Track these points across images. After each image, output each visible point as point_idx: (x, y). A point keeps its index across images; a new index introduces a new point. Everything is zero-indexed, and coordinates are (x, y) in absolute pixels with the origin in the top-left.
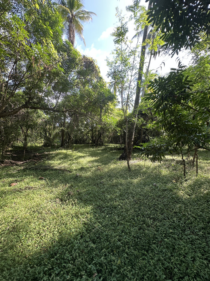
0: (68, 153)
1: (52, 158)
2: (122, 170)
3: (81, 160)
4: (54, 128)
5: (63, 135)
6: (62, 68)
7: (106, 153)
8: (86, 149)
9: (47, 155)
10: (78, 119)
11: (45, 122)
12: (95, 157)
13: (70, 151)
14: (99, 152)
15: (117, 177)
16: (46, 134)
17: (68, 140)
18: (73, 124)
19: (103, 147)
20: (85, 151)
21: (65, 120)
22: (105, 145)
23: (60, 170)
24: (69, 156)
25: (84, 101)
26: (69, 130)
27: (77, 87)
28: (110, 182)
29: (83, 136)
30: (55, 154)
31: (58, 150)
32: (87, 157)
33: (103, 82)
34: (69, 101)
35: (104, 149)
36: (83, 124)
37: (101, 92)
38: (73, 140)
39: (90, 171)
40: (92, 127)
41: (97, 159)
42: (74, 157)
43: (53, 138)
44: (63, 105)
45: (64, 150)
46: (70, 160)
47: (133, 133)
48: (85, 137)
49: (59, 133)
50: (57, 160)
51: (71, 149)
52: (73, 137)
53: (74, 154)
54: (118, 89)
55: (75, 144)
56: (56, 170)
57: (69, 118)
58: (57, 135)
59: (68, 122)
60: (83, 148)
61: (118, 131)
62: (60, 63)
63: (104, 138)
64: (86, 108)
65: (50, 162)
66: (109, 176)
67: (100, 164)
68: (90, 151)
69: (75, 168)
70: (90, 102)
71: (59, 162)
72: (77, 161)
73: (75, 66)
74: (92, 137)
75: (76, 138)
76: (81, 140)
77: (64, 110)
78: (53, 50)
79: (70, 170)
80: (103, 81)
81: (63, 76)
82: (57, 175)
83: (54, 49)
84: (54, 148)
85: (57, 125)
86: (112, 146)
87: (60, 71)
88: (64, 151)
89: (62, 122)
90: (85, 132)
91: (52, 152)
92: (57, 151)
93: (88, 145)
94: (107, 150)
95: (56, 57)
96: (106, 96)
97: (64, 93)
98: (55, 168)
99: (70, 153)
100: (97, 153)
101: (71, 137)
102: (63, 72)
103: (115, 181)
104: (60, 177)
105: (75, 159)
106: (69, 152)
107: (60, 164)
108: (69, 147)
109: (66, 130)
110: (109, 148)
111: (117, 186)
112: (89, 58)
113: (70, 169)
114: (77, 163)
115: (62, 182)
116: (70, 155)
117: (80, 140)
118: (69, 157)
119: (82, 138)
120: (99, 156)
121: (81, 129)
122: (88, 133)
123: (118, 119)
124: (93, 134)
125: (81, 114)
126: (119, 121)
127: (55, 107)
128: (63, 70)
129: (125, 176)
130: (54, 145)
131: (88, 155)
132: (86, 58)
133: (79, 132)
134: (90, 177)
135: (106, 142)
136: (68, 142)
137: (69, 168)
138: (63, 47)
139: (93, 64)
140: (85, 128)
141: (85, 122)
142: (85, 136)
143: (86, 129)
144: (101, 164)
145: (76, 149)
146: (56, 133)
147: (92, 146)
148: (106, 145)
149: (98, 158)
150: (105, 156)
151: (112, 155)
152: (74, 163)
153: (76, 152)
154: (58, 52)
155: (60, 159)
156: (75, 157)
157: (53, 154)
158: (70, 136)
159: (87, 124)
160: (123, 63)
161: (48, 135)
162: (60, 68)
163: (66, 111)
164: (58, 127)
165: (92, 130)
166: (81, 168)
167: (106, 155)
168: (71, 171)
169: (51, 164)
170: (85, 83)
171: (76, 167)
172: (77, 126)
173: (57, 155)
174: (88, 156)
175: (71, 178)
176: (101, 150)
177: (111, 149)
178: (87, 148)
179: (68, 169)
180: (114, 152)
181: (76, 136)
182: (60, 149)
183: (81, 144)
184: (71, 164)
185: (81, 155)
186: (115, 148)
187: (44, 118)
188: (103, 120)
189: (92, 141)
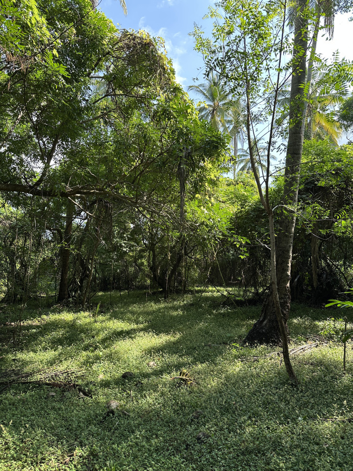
0: (79, 322)
1: (27, 341)
2: (267, 384)
3: (122, 346)
4: (38, 245)
5: (64, 267)
6: (60, 63)
7: (200, 317)
8: (135, 308)
9: (13, 331)
10: (110, 215)
11: (12, 228)
12: (167, 332)
13: (87, 314)
14: (175, 313)
15: (256, 414)
16: (13, 264)
17: (81, 281)
18: (96, 231)
19: (188, 299)
20: (133, 313)
21: (70, 220)
22: (192, 291)
23: (53, 385)
24: (82, 331)
25: (128, 162)
26: (83, 249)
27: (106, 122)
28: (233, 438)
29: (127, 266)
30: (37, 327)
31: (47, 314)
32: (142, 334)
33: (185, 101)
34: (83, 164)
35: (192, 305)
36: (126, 229)
37: (182, 129)
38: (95, 278)
39: (155, 388)
40: (152, 237)
41: (172, 339)
42: (97, 334)
43: (35, 277)
44: (65, 174)
45: (69, 311)
46: (86, 348)
47: (288, 252)
48: (131, 269)
49: (52, 260)
50: (45, 349)
51: (89, 308)
52: (96, 271)
53: (98, 325)
54: (223, 125)
55: (100, 290)
56: (39, 385)
57: (83, 213)
58: (46, 265)
59: (79, 226)
60: (127, 304)
61: (241, 246)
62: (55, 52)
63: (189, 269)
64: (133, 181)
65: (20, 356)
66: (226, 409)
67: (185, 359)
68: (148, 313)
69: (101, 377)
70: (147, 163)
71: (51, 354)
72: (107, 351)
73: (100, 60)
74: (153, 268)
75: (103, 271)
76: (119, 279)
77: (69, 189)
78: (33, 13)
79: (87, 385)
80: (185, 98)
81: (63, 89)
82: (43, 408)
83: (36, 11)
84: (37, 307)
85: (48, 235)
86: (216, 294)
87: (56, 73)
88: (67, 316)
89: (62, 227)
90: (131, 254)
91: (30, 322)
92: (44, 317)
93: (141, 295)
94: (201, 307)
95: (44, 35)
96: (197, 138)
97: (67, 141)
98: (38, 377)
99: (88, 320)
100: (172, 317)
101: (90, 271)
102: (63, 76)
103: (249, 430)
104: (53, 415)
105: (103, 341)
106: (84, 318)
107: (51, 363)
108: (82, 303)
109: (73, 249)
110: (207, 299)
111: (259, 451)
112: (139, 35)
113: (85, 382)
114: (110, 357)
115: (59, 438)
116: (86, 330)
117: (117, 278)
118: (83, 335)
119: (121, 272)
120: (179, 330)
121: (121, 246)
122: (142, 257)
123: (233, 209)
124: (154, 259)
125: (120, 201)
126: (237, 217)
127: (40, 181)
128: (62, 70)
129: (282, 405)
130: (36, 298)
131: (141, 326)
132: (132, 35)
133: (114, 255)
134: (158, 414)
135: (194, 282)
136: (81, 287)
137: (82, 377)
138: (64, 10)
139: (152, 51)
140: (133, 243)
141: (132, 226)
142: (131, 266)
143: (133, 246)
144: (190, 359)
145: (105, 308)
146: (44, 259)
147: (155, 297)
148: (198, 292)
149: (178, 336)
150: (197, 327)
151: (221, 325)
152: (98, 358)
153: (104, 318)
154: (51, 22)
155: (55, 343)
156: (101, 336)
157: (31, 327)
158: (85, 268)
159: (138, 230)
160: (252, 31)
161: (18, 266)
162: (56, 65)
163: (72, 194)
164: (50, 242)
165: (151, 247)
166: (125, 376)
167: (202, 325)
168: (90, 391)
169: (25, 363)
170: (130, 107)
171: (105, 372)
172: (108, 238)
173: (46, 329)
174: (145, 330)
175: (89, 422)
176: (184, 308)
177: (215, 303)
178: (140, 303)
179: (80, 382)
180: (224, 315)
181: (104, 266)
182: (54, 311)
183: (119, 289)
184: (88, 363)
185: (120, 329)
186: (226, 301)
187: (7, 218)
188: (189, 215)
189: (154, 279)
